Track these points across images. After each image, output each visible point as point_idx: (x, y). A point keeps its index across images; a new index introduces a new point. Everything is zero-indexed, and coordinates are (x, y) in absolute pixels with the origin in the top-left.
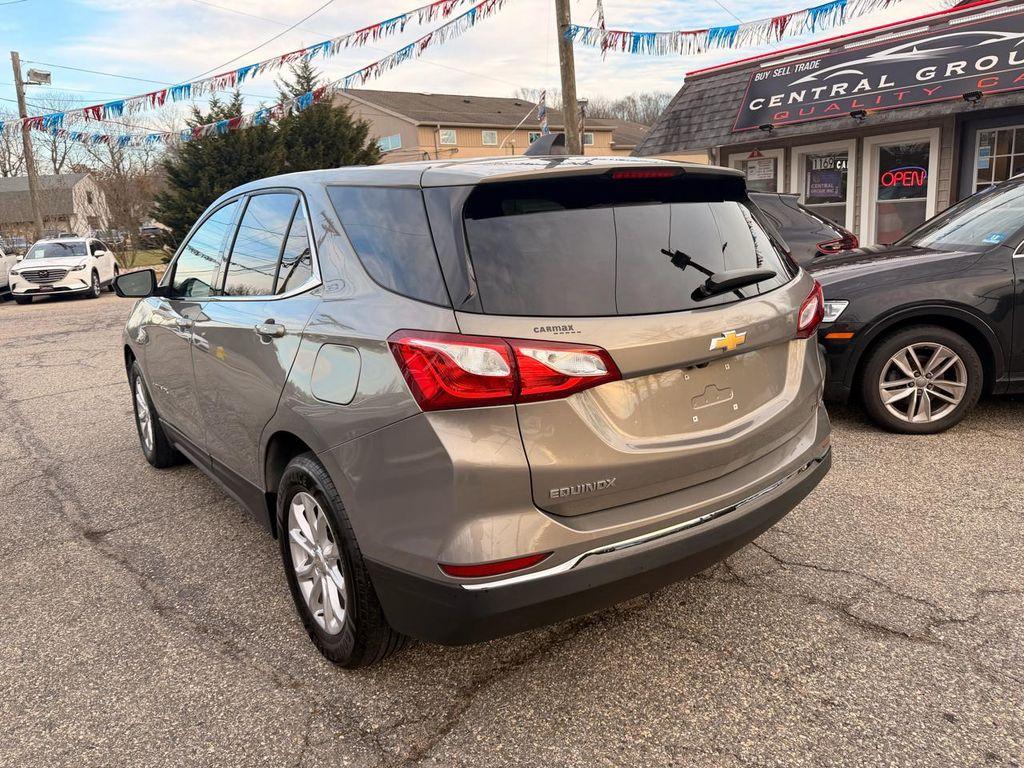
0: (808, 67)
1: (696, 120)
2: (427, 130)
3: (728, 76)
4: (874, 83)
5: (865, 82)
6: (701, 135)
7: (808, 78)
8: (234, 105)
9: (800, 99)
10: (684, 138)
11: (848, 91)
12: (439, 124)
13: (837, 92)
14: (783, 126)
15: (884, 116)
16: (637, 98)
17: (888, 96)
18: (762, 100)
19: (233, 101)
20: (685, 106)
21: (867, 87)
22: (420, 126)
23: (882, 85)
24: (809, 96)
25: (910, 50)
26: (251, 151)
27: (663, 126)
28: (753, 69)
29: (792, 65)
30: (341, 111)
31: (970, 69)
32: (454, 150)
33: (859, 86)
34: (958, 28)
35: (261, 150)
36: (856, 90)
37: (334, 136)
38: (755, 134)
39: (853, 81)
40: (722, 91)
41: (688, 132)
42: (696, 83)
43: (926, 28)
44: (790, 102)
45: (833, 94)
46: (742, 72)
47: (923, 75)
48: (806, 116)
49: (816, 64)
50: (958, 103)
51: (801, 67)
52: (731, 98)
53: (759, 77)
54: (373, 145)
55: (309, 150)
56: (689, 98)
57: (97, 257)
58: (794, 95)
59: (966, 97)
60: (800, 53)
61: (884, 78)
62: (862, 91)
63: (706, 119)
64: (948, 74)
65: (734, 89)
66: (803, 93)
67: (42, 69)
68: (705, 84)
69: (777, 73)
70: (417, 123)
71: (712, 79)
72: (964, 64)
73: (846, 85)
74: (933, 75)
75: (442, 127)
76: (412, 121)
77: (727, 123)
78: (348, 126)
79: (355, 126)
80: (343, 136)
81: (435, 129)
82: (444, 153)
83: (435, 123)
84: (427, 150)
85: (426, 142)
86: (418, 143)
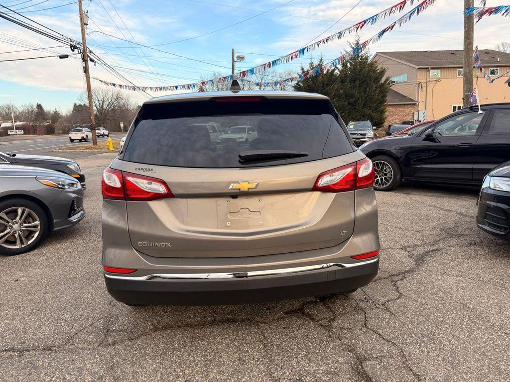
2: (424, 70)
8: (319, 64)
12: (430, 67)
19: (319, 63)
22: (419, 68)
26: (323, 86)
32: (438, 81)
35: (328, 85)
37: (366, 77)
55: (352, 84)
57: (250, 134)
67: (241, 55)
70: (417, 67)
75: (432, 68)
76: (415, 66)
78: (374, 71)
79: (379, 71)
81: (428, 70)
82: (432, 82)
83: (428, 67)
84: (421, 81)
85: (421, 77)
86: (416, 78)
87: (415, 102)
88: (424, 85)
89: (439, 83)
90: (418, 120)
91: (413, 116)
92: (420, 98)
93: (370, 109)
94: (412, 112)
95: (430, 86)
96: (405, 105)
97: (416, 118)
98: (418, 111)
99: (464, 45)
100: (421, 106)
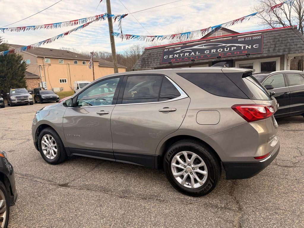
0: (178, 48)
1: (150, 60)
2: (41, 58)
3: (157, 49)
4: (195, 53)
5: (193, 53)
6: (152, 64)
7: (178, 51)
9: (177, 56)
10: (147, 65)
11: (189, 55)
12: (44, 57)
13: (186, 55)
14: (174, 63)
15: (199, 61)
16: (98, 53)
17: (199, 56)
18: (167, 56)
20: (146, 57)
21: (194, 54)
23: (197, 54)
24: (179, 56)
25: (202, 46)
27: (141, 61)
28: (163, 48)
29: (174, 48)
30: (13, 51)
31: (217, 51)
32: (50, 65)
33: (192, 54)
34: (213, 42)
36: (191, 55)
37: (10, 59)
38: (167, 65)
39: (190, 53)
40: (156, 53)
41: (148, 63)
42: (148, 51)
43: (205, 41)
44: (175, 57)
45: (185, 55)
46: (160, 49)
47: (206, 52)
48: (180, 61)
49: (180, 48)
50: (215, 59)
51: (176, 49)
52: (158, 55)
53: (165, 50)
54: (24, 62)
56: (147, 54)
58: (175, 55)
59: (218, 57)
60: (175, 45)
61: (197, 52)
62: (192, 55)
63: (152, 60)
64: (212, 52)
65: (159, 53)
66: (178, 55)
68: (150, 51)
69: (170, 50)
70: (37, 56)
71: (152, 50)
72: (215, 50)
73: (188, 54)
74: (209, 52)
75: (45, 58)
76: (35, 55)
77: (159, 61)
78: (15, 56)
79: (17, 56)
80: (14, 59)
81: (43, 58)
82: (46, 66)
83: (43, 56)
84: (41, 64)
85: (40, 62)
86: (37, 62)
87: (39, 77)
88: (43, 67)
89: (50, 66)
90: (42, 88)
91: (39, 85)
92: (42, 74)
93: (16, 81)
94: (38, 83)
95: (46, 68)
96: (33, 78)
97: (41, 86)
98: (42, 82)
99: (112, 50)
100: (43, 79)
